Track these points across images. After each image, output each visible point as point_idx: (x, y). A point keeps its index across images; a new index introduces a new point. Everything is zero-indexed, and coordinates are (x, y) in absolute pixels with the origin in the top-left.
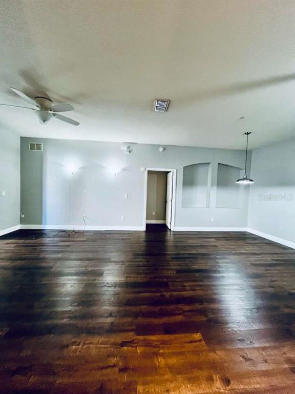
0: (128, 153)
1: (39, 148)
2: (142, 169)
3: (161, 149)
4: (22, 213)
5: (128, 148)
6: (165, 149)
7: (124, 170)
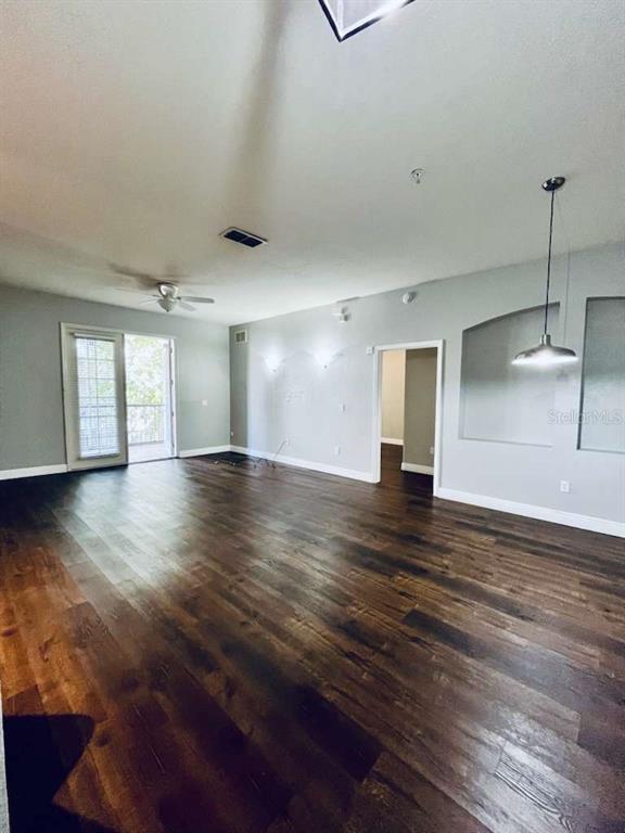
0: (343, 321)
1: (243, 339)
2: (369, 349)
3: (405, 298)
4: (231, 430)
5: (343, 311)
6: (413, 296)
7: (340, 355)
